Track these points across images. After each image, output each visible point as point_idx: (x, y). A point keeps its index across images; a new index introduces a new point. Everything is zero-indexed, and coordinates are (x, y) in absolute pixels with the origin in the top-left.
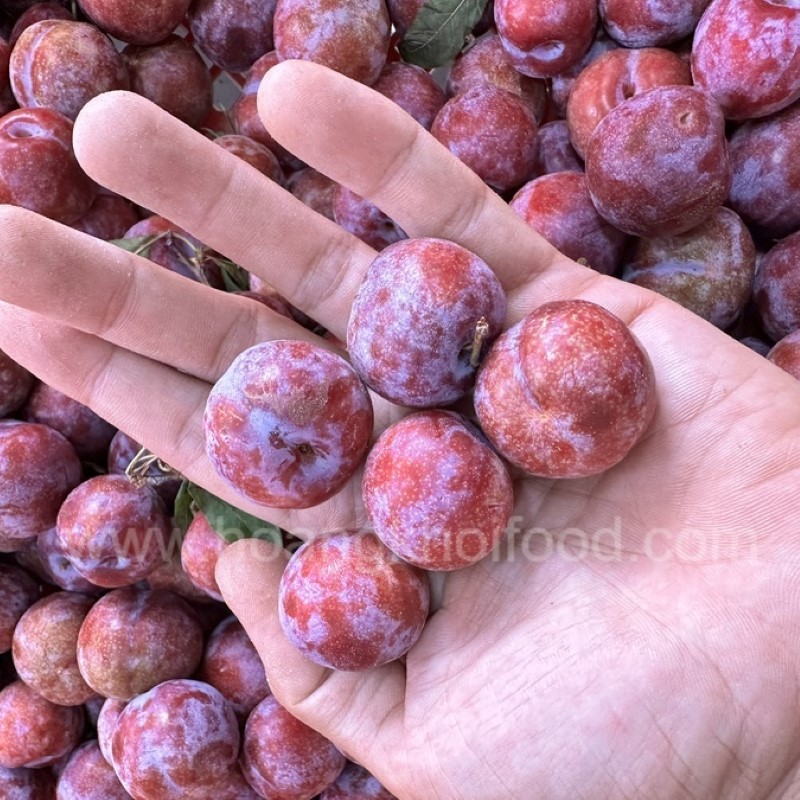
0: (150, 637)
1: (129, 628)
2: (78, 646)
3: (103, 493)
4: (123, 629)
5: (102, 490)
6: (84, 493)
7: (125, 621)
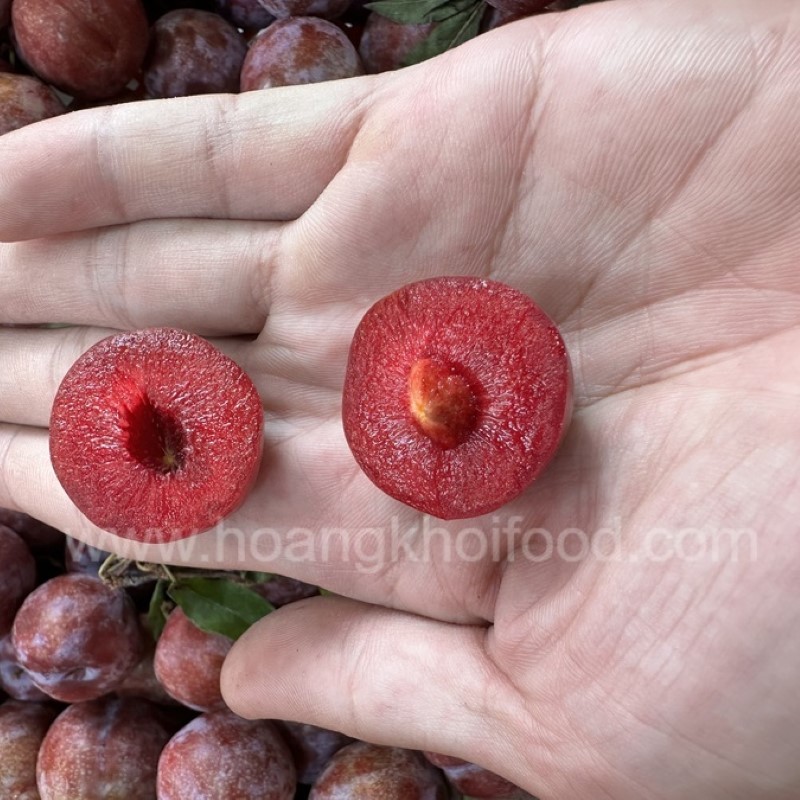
0: (123, 758)
1: (99, 748)
2: (39, 770)
3: (66, 597)
4: (91, 751)
5: (65, 594)
6: (44, 597)
7: (93, 740)
